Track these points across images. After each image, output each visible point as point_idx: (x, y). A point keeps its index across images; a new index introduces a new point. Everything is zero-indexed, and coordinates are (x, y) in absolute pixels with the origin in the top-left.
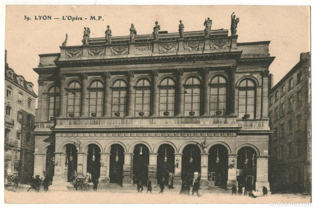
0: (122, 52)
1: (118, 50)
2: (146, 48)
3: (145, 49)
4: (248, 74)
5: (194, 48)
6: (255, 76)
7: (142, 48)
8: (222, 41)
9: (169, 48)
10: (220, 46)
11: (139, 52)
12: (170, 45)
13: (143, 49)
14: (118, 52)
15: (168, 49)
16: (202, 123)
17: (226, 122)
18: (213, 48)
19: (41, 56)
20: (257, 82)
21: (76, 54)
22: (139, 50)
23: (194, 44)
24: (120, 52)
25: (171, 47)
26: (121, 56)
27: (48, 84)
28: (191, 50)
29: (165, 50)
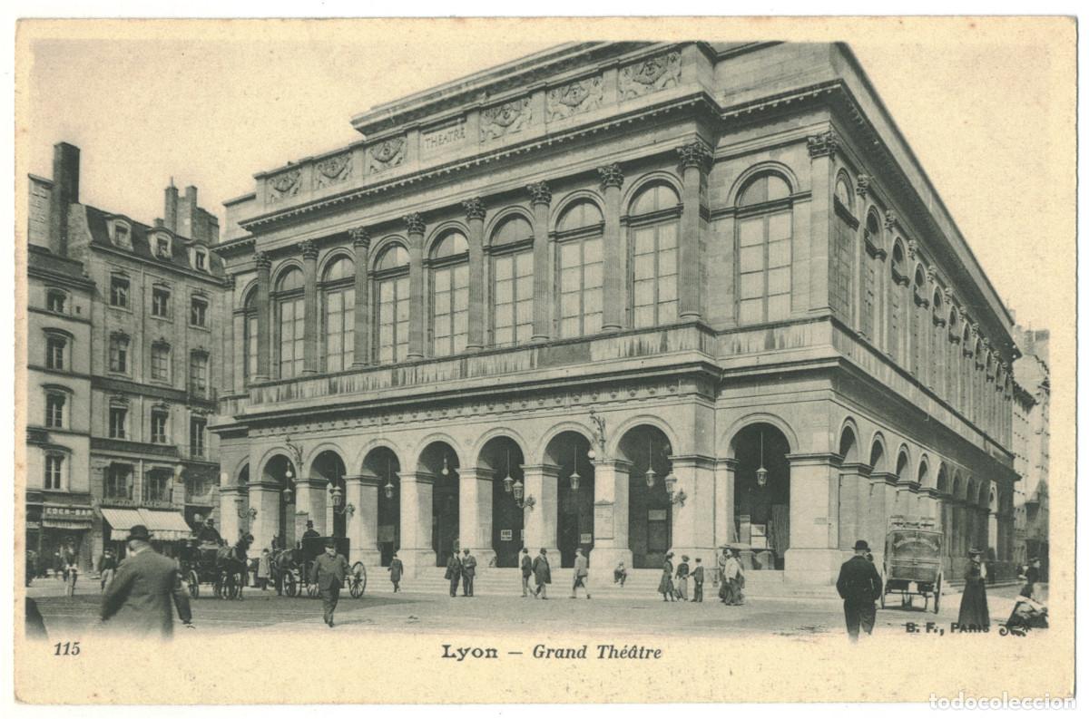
0: (391, 158)
1: (382, 155)
2: (449, 133)
3: (448, 137)
4: (766, 157)
5: (575, 106)
6: (787, 157)
7: (440, 136)
8: (655, 64)
9: (507, 122)
10: (651, 83)
11: (434, 149)
12: (511, 109)
13: (443, 138)
14: (382, 161)
15: (506, 126)
16: (596, 356)
17: (664, 348)
18: (631, 94)
19: (227, 205)
20: (794, 183)
21: (289, 189)
22: (434, 144)
23: (575, 93)
24: (386, 161)
25: (513, 114)
26: (388, 172)
27: (245, 284)
28: (566, 115)
29: (498, 130)
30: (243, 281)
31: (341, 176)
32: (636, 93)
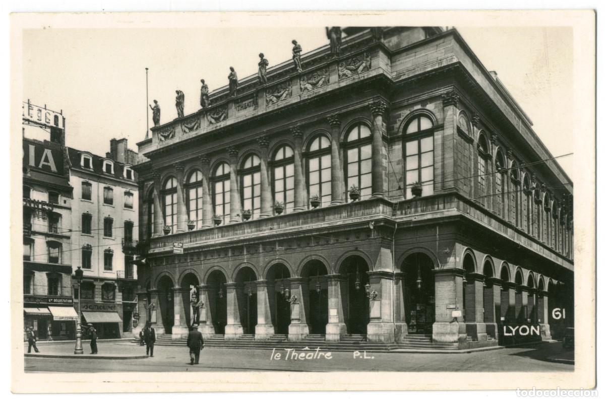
0: (220, 117)
1: (215, 116)
2: (250, 102)
3: (249, 104)
4: (419, 107)
6: (430, 107)
7: (245, 104)
8: (357, 59)
9: (279, 94)
10: (355, 70)
13: (247, 105)
14: (215, 119)
17: (364, 213)
18: (343, 77)
19: (139, 145)
20: (434, 120)
21: (169, 135)
22: (242, 109)
24: (218, 119)
26: (218, 124)
27: (149, 186)
28: (310, 89)
29: (274, 99)
30: (147, 185)
31: (195, 128)
32: (347, 76)
